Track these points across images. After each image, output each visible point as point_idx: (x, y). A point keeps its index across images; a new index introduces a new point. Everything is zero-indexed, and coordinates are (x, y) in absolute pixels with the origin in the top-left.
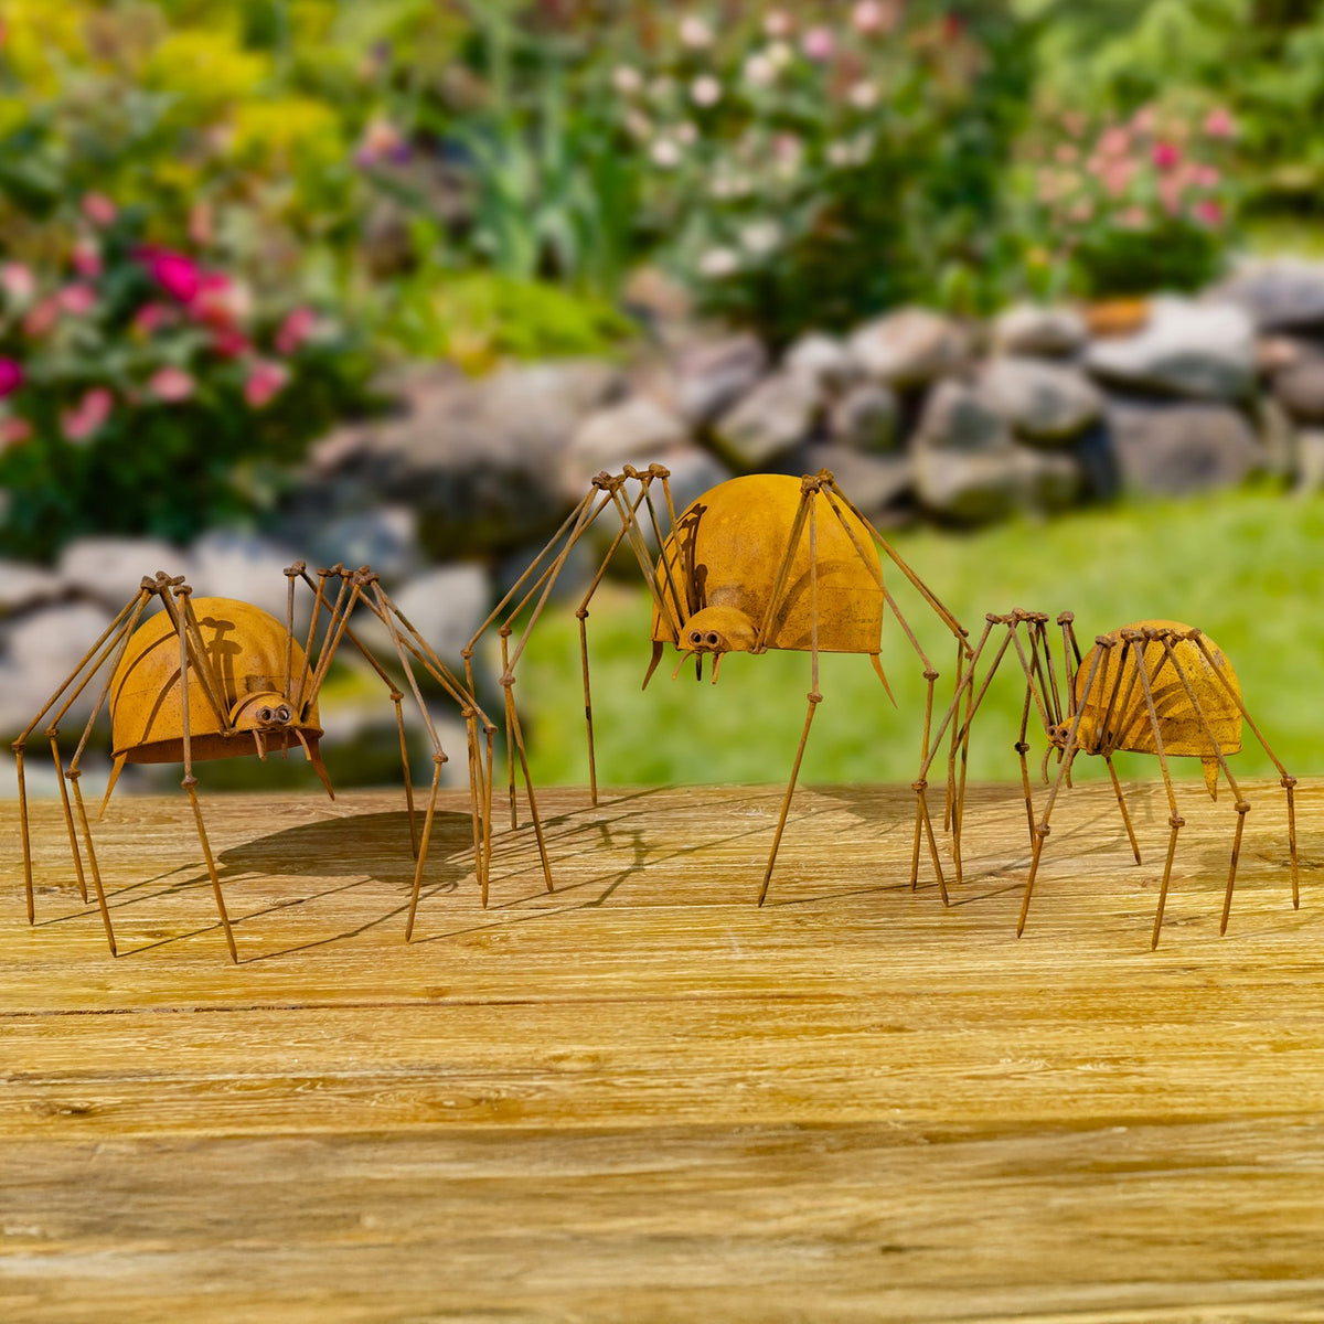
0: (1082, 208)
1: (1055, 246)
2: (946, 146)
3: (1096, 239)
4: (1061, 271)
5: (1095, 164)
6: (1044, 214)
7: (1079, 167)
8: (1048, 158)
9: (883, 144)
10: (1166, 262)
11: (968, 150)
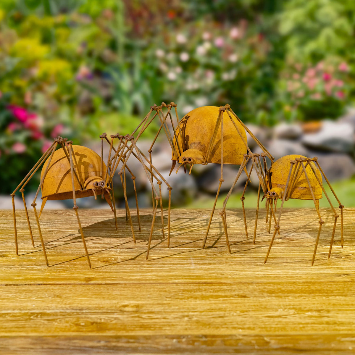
0: (301, 93)
1: (293, 105)
2: (259, 74)
3: (305, 103)
4: (295, 113)
5: (305, 79)
6: (289, 95)
7: (300, 80)
8: (291, 78)
9: (239, 73)
10: (327, 110)
11: (266, 75)
